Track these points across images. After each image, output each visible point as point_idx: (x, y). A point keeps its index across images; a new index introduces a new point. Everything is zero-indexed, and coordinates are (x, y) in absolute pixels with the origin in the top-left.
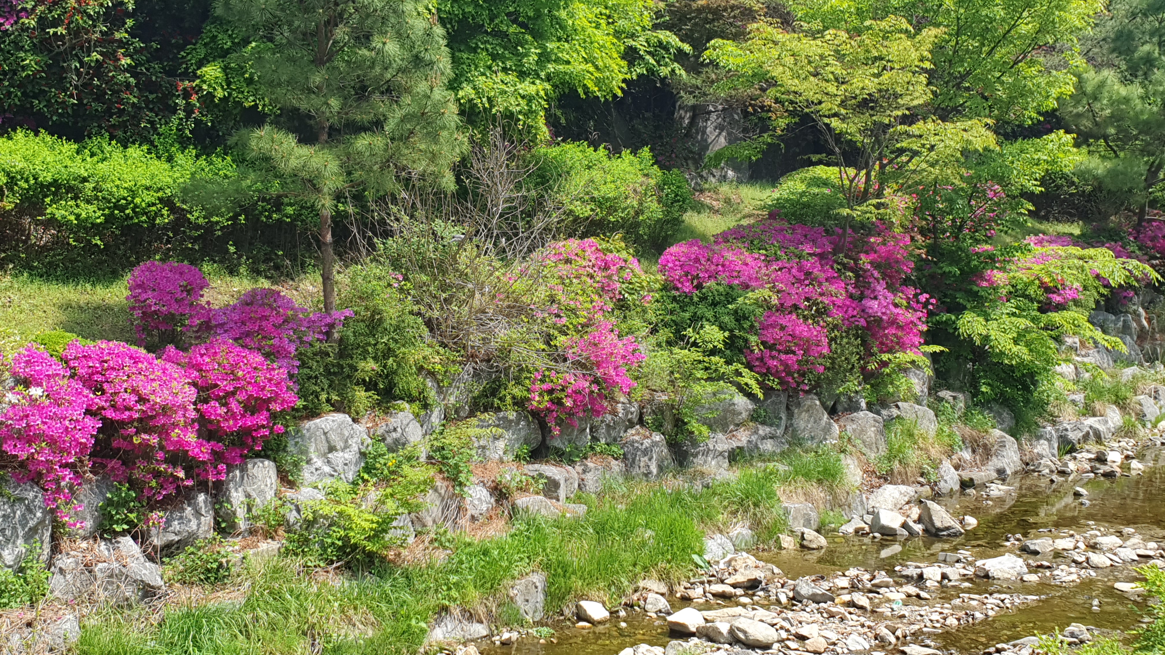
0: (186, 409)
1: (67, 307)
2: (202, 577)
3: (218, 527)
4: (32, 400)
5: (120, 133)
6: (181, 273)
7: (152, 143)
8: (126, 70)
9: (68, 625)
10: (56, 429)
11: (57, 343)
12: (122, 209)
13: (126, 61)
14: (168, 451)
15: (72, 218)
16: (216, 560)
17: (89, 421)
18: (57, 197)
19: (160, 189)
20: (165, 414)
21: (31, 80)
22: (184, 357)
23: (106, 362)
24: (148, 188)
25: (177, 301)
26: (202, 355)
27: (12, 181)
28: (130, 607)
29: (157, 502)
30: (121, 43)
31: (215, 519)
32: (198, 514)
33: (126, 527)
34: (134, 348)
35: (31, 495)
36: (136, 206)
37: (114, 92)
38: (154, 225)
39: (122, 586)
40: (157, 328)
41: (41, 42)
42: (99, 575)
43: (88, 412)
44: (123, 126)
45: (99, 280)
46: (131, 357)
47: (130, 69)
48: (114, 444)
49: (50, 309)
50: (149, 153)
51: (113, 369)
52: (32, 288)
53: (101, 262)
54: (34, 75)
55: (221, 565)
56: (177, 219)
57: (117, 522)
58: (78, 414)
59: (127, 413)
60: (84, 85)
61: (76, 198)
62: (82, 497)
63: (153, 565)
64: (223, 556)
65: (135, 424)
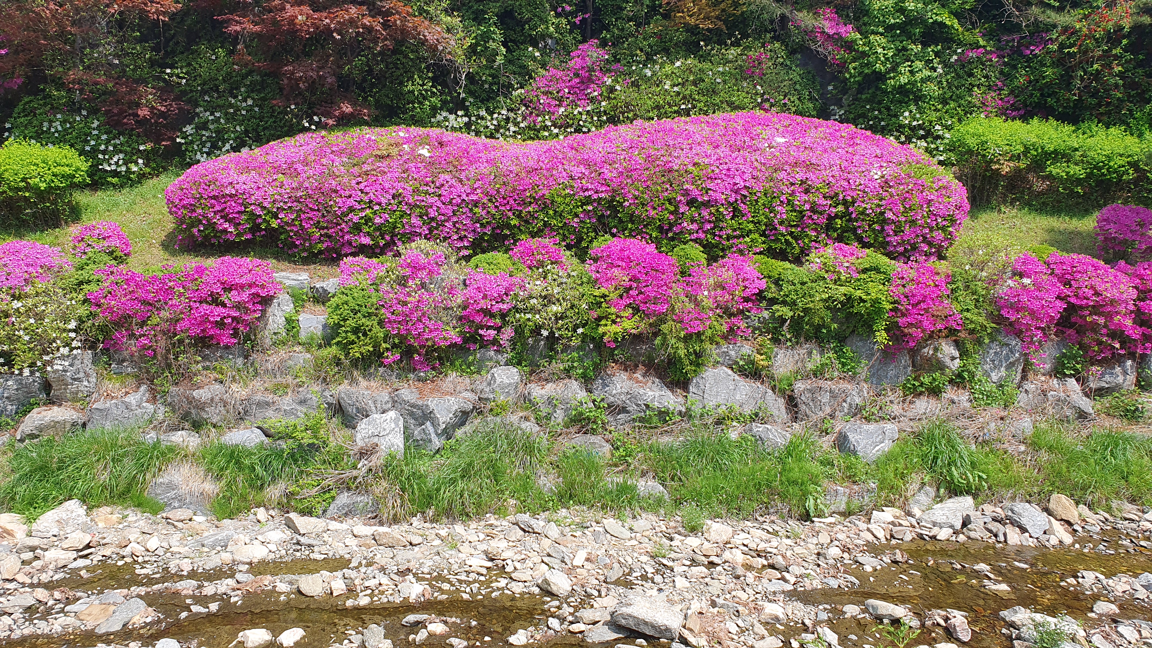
0: (1127, 304)
1: (1051, 230)
2: (1122, 414)
3: (1138, 384)
4: (1024, 286)
5: (1105, 118)
6: (1137, 213)
7: (1128, 124)
8: (1117, 75)
9: (1026, 424)
10: (1036, 305)
11: (1044, 253)
12: (1100, 169)
13: (1118, 69)
14: (1109, 330)
15: (1064, 174)
16: (1134, 405)
17: (1058, 303)
18: (1055, 160)
19: (1129, 156)
20: (1112, 305)
21: (1049, 85)
22: (1131, 269)
23: (1075, 267)
24: (1121, 155)
25: (1131, 231)
26: (1145, 269)
27: (1027, 150)
28: (1068, 422)
29: (1097, 360)
30: (1116, 57)
31: (1137, 378)
32: (1125, 373)
33: (1073, 372)
34: (1095, 260)
35: (1014, 342)
36: (1110, 167)
37: (1106, 90)
38: (1121, 180)
39: (1065, 408)
40: (1113, 248)
41: (1058, 61)
42: (1050, 398)
43: (1058, 297)
44: (1108, 113)
45: (1075, 215)
46: (1093, 266)
47: (1121, 75)
48: (1073, 320)
49: (1040, 232)
50: (1125, 131)
51: (1080, 272)
52: (1029, 218)
53: (1078, 204)
54: (1051, 81)
55: (1137, 409)
56: (1138, 176)
57: (1067, 368)
58: (1051, 298)
59: (1085, 301)
60: (1085, 87)
61: (1068, 161)
62: (1046, 349)
63: (1088, 400)
64: (1140, 404)
65: (1090, 309)
